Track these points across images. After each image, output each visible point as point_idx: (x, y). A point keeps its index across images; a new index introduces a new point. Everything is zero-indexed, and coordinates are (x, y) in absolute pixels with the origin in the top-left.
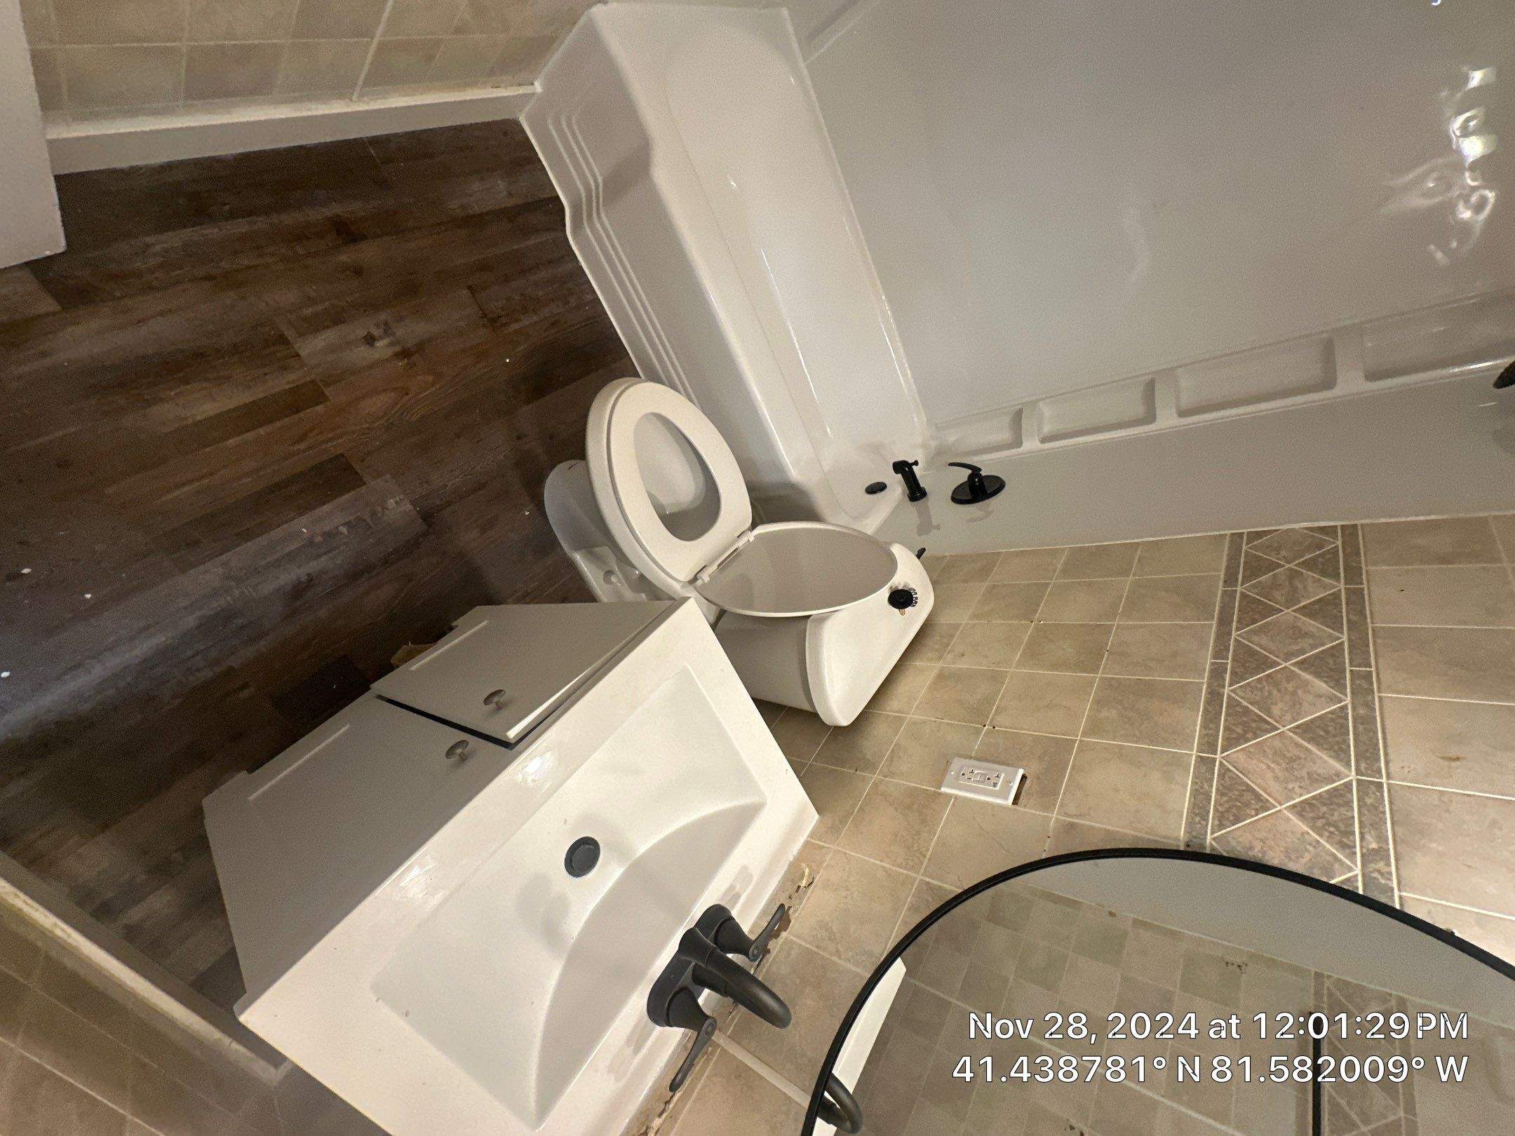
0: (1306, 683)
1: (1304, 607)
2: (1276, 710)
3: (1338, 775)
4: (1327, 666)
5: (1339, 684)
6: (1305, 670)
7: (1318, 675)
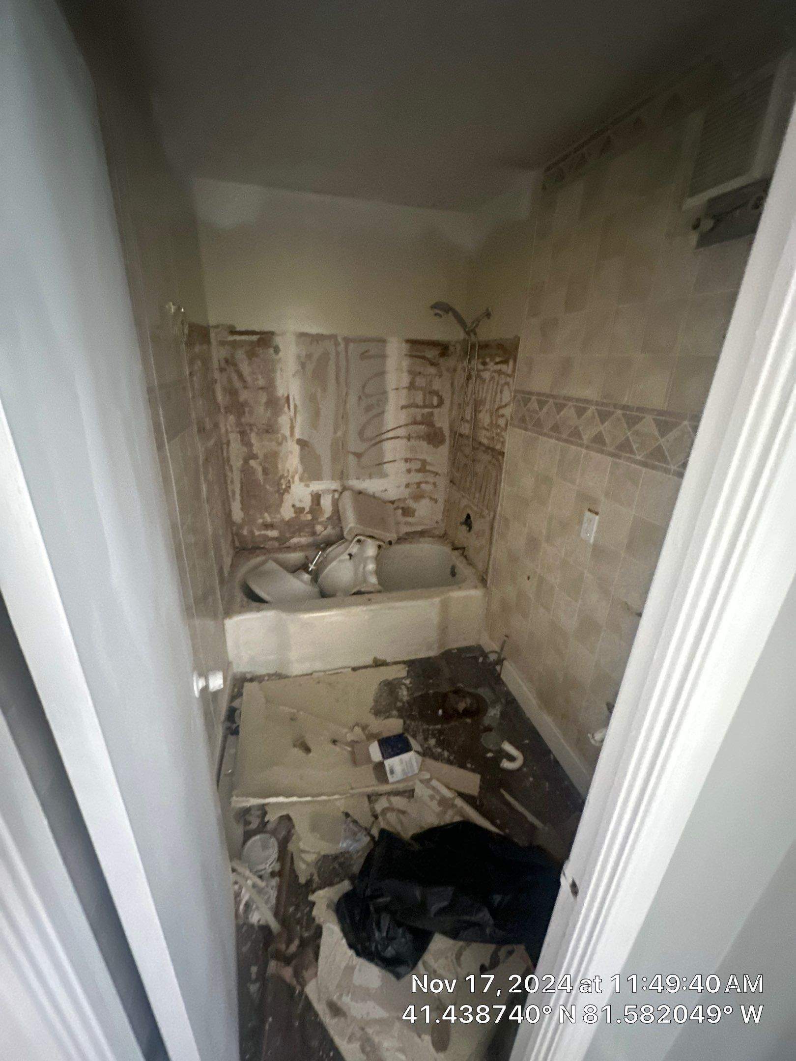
0: (563, 415)
1: (539, 409)
2: (572, 424)
3: (593, 411)
4: (560, 407)
5: (565, 405)
6: (560, 413)
7: (562, 410)
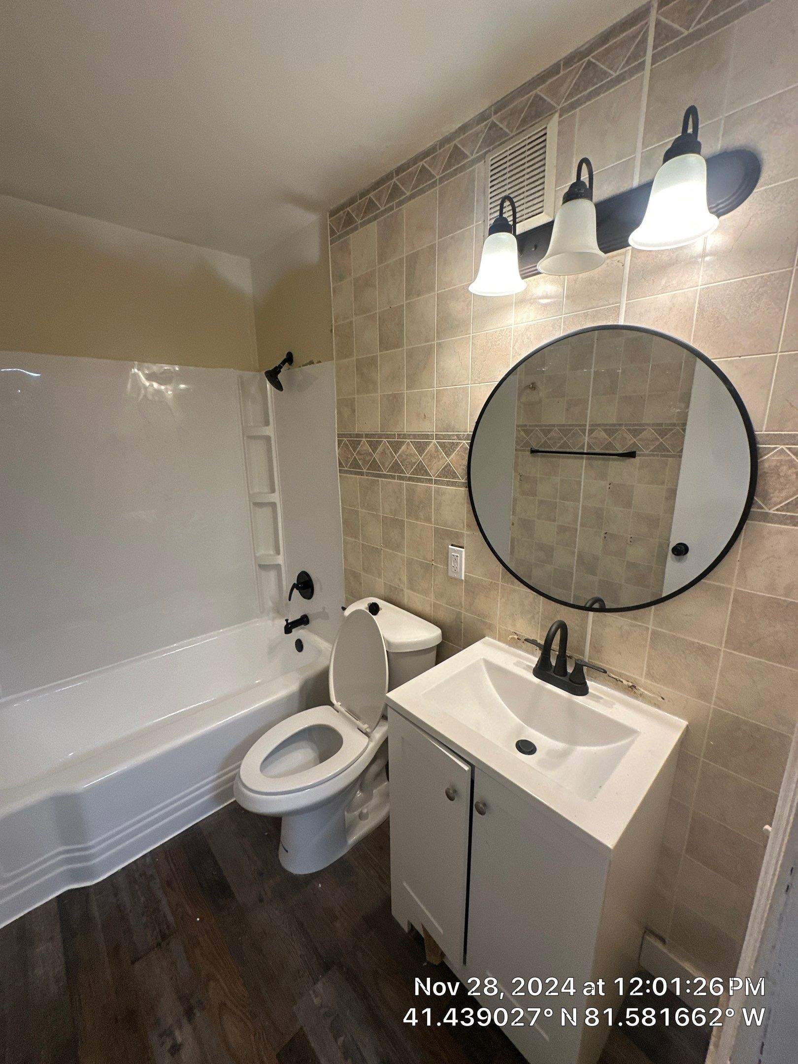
0: (403, 452)
1: (373, 451)
2: (414, 461)
3: (435, 444)
5: (402, 443)
6: (398, 452)
7: (400, 448)
